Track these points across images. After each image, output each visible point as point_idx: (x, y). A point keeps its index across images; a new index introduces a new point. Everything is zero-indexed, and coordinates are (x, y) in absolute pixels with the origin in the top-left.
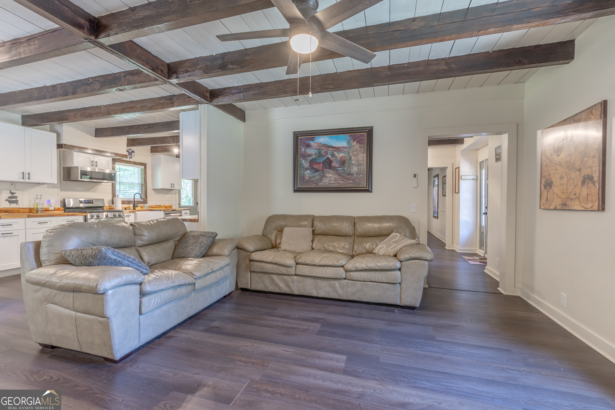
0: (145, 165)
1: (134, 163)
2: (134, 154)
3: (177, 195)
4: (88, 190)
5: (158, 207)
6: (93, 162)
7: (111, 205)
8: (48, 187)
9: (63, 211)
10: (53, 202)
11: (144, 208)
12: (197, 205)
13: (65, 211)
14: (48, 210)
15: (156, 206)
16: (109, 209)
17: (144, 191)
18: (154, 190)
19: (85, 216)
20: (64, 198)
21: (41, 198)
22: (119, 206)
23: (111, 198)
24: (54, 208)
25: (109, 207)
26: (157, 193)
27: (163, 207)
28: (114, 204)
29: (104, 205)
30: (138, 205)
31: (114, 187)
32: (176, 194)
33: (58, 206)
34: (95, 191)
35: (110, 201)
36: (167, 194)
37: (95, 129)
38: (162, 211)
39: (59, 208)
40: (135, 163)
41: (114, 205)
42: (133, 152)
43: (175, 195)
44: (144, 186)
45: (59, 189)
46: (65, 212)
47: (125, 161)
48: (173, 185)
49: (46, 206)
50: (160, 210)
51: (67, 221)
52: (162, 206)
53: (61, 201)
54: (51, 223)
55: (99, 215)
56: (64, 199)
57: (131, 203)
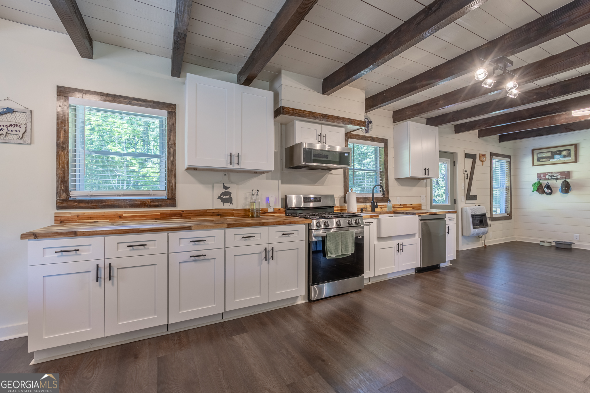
0: (385, 141)
1: (371, 139)
2: (372, 125)
3: (428, 188)
4: (314, 182)
5: (402, 207)
6: (320, 135)
7: (343, 204)
8: (267, 179)
9: (285, 214)
10: (272, 200)
11: (385, 209)
12: (455, 203)
13: (286, 213)
14: (266, 211)
15: (400, 205)
16: (340, 210)
17: (384, 182)
18: (398, 180)
19: (308, 224)
20: (286, 194)
21: (257, 194)
22: (354, 207)
23: (342, 194)
24: (274, 208)
25: (341, 207)
26: (402, 186)
27: (409, 207)
28: (346, 203)
29: (335, 204)
30: (378, 204)
31: (346, 176)
32: (426, 186)
33: (279, 206)
34: (322, 184)
35: (342, 197)
36: (414, 186)
37: (322, 80)
38: (417, 216)
39: (279, 210)
40: (373, 139)
41: (346, 205)
42: (371, 122)
43: (425, 188)
44: (384, 174)
45: (280, 181)
46: (286, 215)
47: (361, 137)
48: (427, 171)
49: (263, 206)
50: (414, 214)
51: (283, 234)
52: (408, 205)
53: (282, 199)
54: (260, 237)
55: (327, 222)
56: (286, 196)
57: (368, 201)
